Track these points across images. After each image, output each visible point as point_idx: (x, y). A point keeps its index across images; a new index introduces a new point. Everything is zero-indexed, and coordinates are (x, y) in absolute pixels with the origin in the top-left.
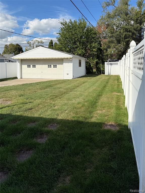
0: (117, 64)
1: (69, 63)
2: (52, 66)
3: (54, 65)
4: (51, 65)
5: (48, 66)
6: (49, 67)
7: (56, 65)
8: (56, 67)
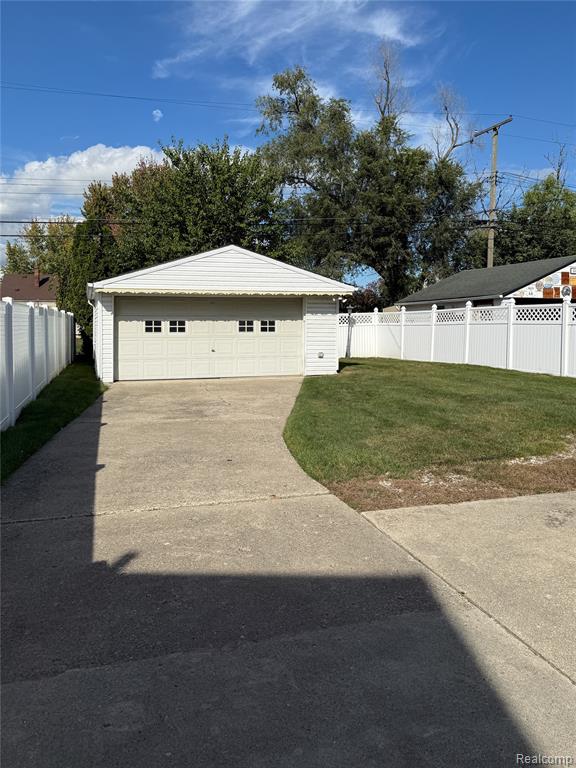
0: (369, 320)
1: (326, 313)
2: (257, 325)
3: (263, 323)
4: (250, 323)
5: (238, 326)
6: (242, 330)
7: (272, 323)
8: (272, 330)
